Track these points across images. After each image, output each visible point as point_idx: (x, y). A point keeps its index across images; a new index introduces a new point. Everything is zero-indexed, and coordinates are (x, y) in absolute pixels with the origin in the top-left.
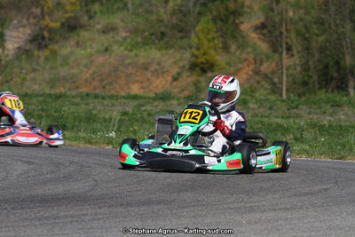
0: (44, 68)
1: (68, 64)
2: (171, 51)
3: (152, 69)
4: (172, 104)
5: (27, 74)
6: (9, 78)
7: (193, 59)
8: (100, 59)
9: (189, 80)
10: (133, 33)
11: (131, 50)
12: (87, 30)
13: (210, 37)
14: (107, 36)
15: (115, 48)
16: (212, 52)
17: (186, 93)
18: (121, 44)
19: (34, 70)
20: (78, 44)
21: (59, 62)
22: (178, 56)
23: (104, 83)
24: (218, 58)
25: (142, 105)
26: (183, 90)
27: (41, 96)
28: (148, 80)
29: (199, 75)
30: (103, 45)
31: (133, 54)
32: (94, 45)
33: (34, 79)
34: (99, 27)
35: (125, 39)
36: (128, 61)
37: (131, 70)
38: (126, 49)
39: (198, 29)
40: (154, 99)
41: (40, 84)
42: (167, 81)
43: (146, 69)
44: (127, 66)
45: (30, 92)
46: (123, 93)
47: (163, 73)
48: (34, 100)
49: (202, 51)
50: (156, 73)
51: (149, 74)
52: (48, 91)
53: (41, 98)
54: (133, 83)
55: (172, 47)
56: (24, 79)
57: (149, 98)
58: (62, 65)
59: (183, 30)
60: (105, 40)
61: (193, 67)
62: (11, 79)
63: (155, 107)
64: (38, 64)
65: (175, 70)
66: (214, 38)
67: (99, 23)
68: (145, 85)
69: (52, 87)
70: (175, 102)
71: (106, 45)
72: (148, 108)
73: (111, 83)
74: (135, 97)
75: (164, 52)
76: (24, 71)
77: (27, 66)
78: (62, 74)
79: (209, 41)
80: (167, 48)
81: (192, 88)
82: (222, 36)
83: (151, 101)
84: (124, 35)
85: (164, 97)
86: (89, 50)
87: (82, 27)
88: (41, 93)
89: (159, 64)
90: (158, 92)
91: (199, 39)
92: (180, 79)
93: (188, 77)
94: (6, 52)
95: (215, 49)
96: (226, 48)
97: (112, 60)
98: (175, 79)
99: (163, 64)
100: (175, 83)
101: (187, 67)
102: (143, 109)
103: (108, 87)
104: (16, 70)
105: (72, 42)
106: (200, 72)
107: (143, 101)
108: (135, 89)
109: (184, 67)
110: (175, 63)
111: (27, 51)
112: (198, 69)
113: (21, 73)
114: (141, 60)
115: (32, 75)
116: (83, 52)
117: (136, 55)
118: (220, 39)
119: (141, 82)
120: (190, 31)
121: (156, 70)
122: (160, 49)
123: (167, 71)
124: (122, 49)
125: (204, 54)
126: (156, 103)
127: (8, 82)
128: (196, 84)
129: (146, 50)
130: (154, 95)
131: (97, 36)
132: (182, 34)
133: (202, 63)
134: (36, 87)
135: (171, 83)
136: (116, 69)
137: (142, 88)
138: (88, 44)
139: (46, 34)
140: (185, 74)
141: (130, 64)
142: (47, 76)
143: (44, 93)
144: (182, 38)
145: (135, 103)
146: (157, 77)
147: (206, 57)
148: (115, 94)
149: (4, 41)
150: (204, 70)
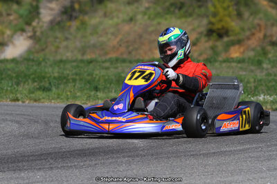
0: (75, 37)
1: (97, 33)
2: (189, 19)
5: (60, 42)
6: (44, 47)
7: (210, 26)
8: (126, 28)
9: (207, 44)
10: (155, 3)
11: (153, 19)
12: (113, 2)
13: (225, 5)
14: (132, 7)
15: (139, 17)
16: (228, 19)
17: (205, 56)
18: (145, 14)
19: (67, 39)
20: (105, 15)
21: (89, 31)
22: (196, 23)
23: (130, 49)
24: (233, 24)
26: (201, 54)
27: (74, 61)
29: (216, 41)
30: (128, 15)
31: (155, 22)
32: (121, 16)
33: (67, 47)
35: (148, 9)
36: (151, 29)
38: (149, 18)
41: (72, 52)
44: (150, 34)
45: (64, 58)
46: (147, 58)
48: (68, 66)
49: (218, 18)
52: (79, 57)
53: (75, 64)
55: (191, 15)
56: (58, 47)
58: (92, 34)
60: (130, 10)
61: (210, 32)
62: (47, 47)
64: (70, 34)
65: (194, 36)
66: (229, 7)
69: (83, 54)
71: (131, 15)
73: (136, 50)
75: (183, 20)
76: (58, 40)
77: (59, 35)
78: (92, 42)
79: (225, 9)
80: (185, 17)
81: (209, 52)
82: (236, 4)
84: (147, 5)
86: (115, 20)
88: (74, 59)
91: (215, 7)
92: (199, 44)
94: (41, 24)
95: (230, 16)
96: (240, 15)
97: (136, 28)
98: (194, 44)
100: (194, 48)
101: (205, 33)
103: (133, 53)
104: (51, 39)
105: (101, 13)
106: (217, 37)
109: (201, 33)
110: (193, 30)
111: (59, 23)
112: (215, 34)
113: (55, 42)
114: (163, 28)
115: (65, 43)
116: (110, 22)
117: (159, 24)
118: (235, 8)
122: (180, 18)
124: (146, 17)
125: (221, 21)
127: (43, 50)
128: (213, 48)
129: (166, 19)
131: (122, 8)
132: (199, 3)
133: (219, 29)
134: (69, 54)
136: (141, 37)
138: (115, 14)
139: (77, 6)
140: (203, 39)
141: (153, 31)
142: (78, 44)
143: (77, 59)
144: (200, 7)
147: (222, 23)
148: (141, 58)
149: (38, 13)
150: (220, 36)
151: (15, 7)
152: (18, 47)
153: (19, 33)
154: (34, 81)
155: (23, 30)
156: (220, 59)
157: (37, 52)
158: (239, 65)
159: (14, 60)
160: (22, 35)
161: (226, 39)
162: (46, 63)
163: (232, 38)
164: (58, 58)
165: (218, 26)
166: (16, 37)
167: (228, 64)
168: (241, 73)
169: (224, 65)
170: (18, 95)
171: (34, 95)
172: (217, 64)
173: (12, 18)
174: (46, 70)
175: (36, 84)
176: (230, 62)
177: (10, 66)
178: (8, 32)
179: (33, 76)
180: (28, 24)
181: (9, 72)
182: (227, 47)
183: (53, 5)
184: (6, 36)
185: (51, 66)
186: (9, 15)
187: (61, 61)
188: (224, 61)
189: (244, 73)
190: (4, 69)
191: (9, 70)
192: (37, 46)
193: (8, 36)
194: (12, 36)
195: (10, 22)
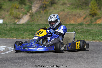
0: (44, 16)
2: (83, 10)
3: (77, 16)
4: (83, 27)
5: (39, 18)
6: (33, 20)
8: (61, 13)
9: (89, 19)
10: (71, 5)
12: (57, 4)
13: (95, 5)
14: (63, 6)
15: (66, 10)
16: (96, 10)
17: (88, 23)
18: (67, 8)
19: (41, 17)
20: (54, 8)
22: (85, 12)
23: (63, 20)
24: (97, 12)
25: (74, 27)
26: (87, 22)
27: (43, 25)
28: (76, 19)
30: (62, 9)
32: (59, 9)
33: (41, 20)
34: (60, 3)
35: (69, 7)
36: (69, 14)
37: (70, 16)
39: (91, 3)
40: (78, 25)
41: (43, 21)
42: (82, 19)
43: (75, 16)
44: (69, 15)
45: (40, 24)
46: (68, 24)
47: (81, 17)
49: (92, 10)
50: (78, 17)
51: (76, 18)
52: (45, 23)
53: (44, 26)
54: (72, 20)
56: (38, 20)
57: (76, 25)
59: (87, 4)
60: (62, 7)
61: (90, 15)
62: (34, 20)
63: (78, 27)
64: (42, 15)
65: (84, 16)
67: (60, 2)
68: (75, 21)
70: (84, 26)
72: (76, 28)
73: (65, 21)
74: (72, 25)
77: (39, 16)
79: (95, 7)
80: (82, 9)
81: (90, 21)
82: (99, 5)
83: (77, 26)
84: (68, 5)
85: (81, 24)
86: (58, 10)
87: (55, 3)
88: (43, 24)
89: (79, 14)
90: (79, 23)
91: (92, 6)
92: (86, 19)
93: (88, 18)
94: (32, 12)
95: (97, 9)
96: (100, 9)
97: (65, 13)
98: (84, 19)
99: (80, 14)
100: (84, 20)
102: (75, 28)
103: (64, 22)
104: (36, 17)
106: (92, 16)
107: (75, 26)
108: (72, 22)
109: (87, 15)
110: (84, 14)
111: (38, 11)
113: (37, 18)
114: (74, 13)
115: (41, 18)
116: (56, 11)
117: (72, 12)
118: (98, 6)
119: (74, 20)
120: (89, 4)
121: (78, 16)
122: (80, 9)
123: (82, 16)
124: (68, 10)
125: (93, 11)
126: (78, 26)
127: (33, 21)
128: (91, 20)
130: (78, 24)
131: (60, 6)
132: (86, 5)
133: (93, 14)
134: (42, 22)
135: (83, 20)
136: (66, 16)
137: (74, 22)
138: (57, 8)
141: (70, 14)
142: (45, 19)
143: (44, 24)
145: (72, 26)
146: (79, 18)
147: (94, 12)
148: (66, 24)
149: (32, 8)
150: (93, 16)
151: (24, 6)
152: (25, 20)
153: (25, 15)
154: (29, 31)
155: (26, 14)
156: (93, 24)
157: (31, 21)
158: (99, 26)
159: (23, 24)
160: (26, 16)
161: (95, 17)
162: (34, 25)
163: (97, 17)
164: (38, 23)
165: (93, 12)
166: (24, 16)
167: (96, 26)
168: (100, 29)
169: (94, 26)
170: (24, 37)
171: (29, 36)
172: (92, 26)
173: (22, 10)
174: (34, 28)
175: (30, 33)
176: (96, 25)
177: (22, 26)
178: (21, 15)
179: (29, 30)
180: (28, 12)
181: (21, 29)
182: (96, 20)
183: (37, 5)
184: (20, 16)
185: (35, 26)
186: (21, 9)
187: (39, 25)
188: (94, 25)
189: (101, 29)
190: (19, 28)
191: (21, 28)
192: (31, 20)
193: (21, 16)
194: (23, 16)
195: (22, 11)
